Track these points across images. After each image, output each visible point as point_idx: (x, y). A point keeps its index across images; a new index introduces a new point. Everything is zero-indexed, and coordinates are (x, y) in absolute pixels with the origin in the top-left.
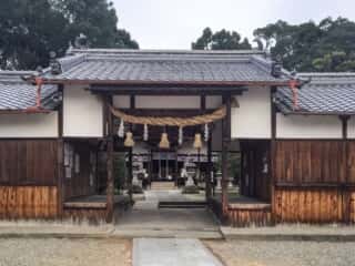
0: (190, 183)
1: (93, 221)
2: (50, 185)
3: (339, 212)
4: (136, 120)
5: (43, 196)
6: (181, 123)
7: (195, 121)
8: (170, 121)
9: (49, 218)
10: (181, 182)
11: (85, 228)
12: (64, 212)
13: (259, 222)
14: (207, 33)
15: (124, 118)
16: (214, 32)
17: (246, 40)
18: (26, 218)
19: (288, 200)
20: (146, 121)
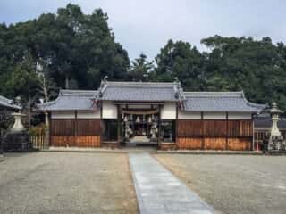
1: (113, 148)
2: (97, 135)
3: (200, 145)
4: (128, 112)
5: (94, 139)
6: (144, 114)
7: (149, 113)
9: (97, 147)
11: (110, 150)
12: (102, 145)
13: (171, 149)
15: (124, 112)
16: (175, 42)
17: (195, 48)
18: (89, 146)
19: (182, 141)
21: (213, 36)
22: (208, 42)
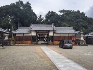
0: (46, 41)
5: (29, 42)
8: (43, 34)
10: (44, 41)
11: (34, 45)
12: (32, 44)
14: (49, 12)
16: (51, 12)
17: (57, 13)
18: (27, 44)
19: (55, 42)
20: (40, 34)
21: (62, 10)
22: (61, 11)
